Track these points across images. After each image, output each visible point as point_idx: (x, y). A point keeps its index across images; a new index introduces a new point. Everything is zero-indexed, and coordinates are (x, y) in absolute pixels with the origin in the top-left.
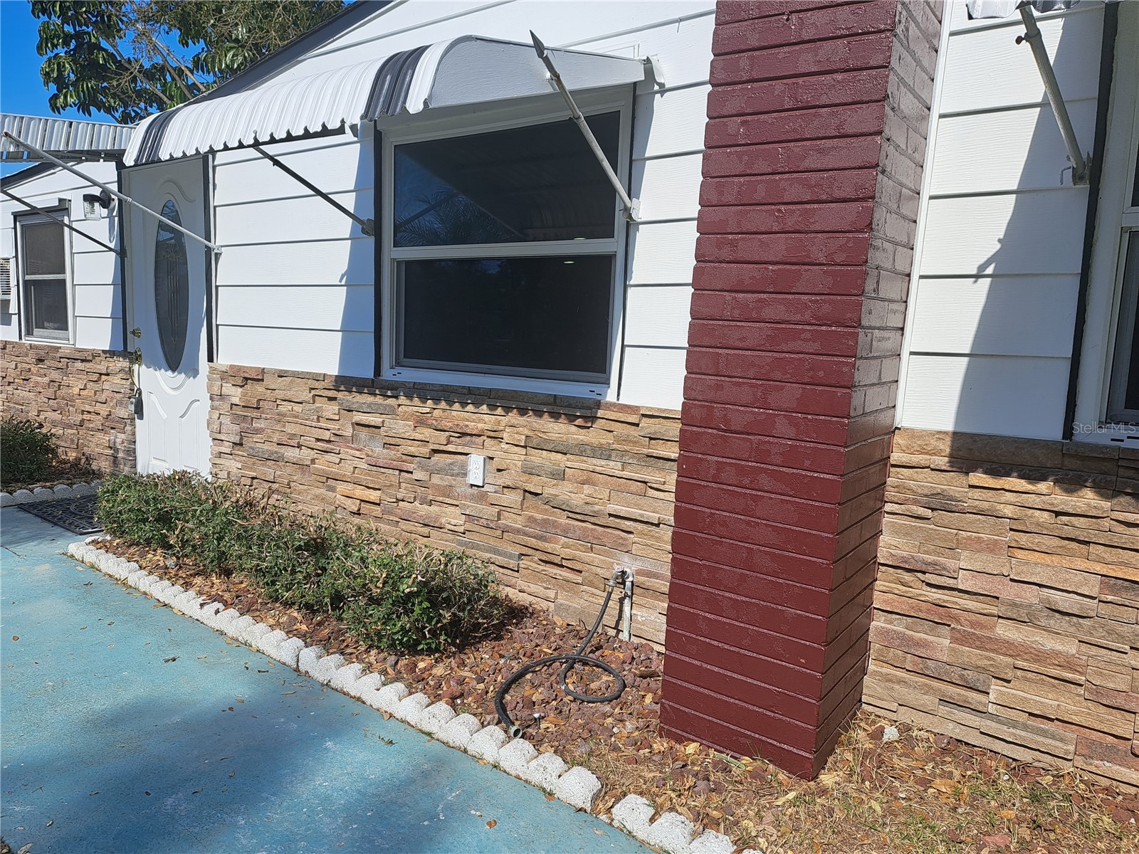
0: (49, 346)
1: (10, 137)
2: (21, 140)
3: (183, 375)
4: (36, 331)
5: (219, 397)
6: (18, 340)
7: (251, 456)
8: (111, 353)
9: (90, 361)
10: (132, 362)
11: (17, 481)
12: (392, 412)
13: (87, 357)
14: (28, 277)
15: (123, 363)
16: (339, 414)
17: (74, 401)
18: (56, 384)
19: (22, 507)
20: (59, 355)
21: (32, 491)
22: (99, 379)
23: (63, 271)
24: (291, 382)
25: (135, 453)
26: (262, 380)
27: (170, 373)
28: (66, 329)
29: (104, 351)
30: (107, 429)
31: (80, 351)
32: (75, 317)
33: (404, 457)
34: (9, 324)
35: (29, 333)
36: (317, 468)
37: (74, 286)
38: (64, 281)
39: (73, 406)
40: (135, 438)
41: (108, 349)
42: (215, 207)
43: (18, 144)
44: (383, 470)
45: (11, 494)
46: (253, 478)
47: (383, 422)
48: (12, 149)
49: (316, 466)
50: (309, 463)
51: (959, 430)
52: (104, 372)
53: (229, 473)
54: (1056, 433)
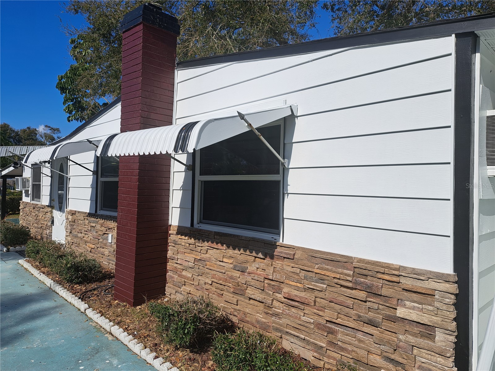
0: (36, 204)
1: (11, 152)
2: (14, 153)
3: (62, 213)
4: (35, 199)
5: (67, 219)
6: (30, 202)
7: (73, 236)
8: (48, 206)
9: (44, 208)
10: (52, 209)
11: (18, 244)
12: (97, 222)
13: (43, 207)
14: (33, 183)
15: (50, 209)
16: (88, 223)
17: (40, 220)
18: (37, 215)
19: (17, 252)
20: (37, 207)
21: (21, 247)
22: (46, 214)
23: (40, 182)
24: (80, 214)
25: (52, 236)
26: (75, 214)
27: (59, 212)
28: (40, 199)
29: (47, 206)
30: (46, 229)
31: (42, 205)
32: (42, 195)
33: (99, 235)
34: (29, 197)
35: (33, 200)
36: (85, 239)
37: (42, 186)
38: (40, 184)
39: (40, 222)
40: (52, 231)
41: (48, 205)
42: (69, 165)
43: (13, 153)
44: (95, 239)
45: (15, 248)
46: (73, 243)
47: (95, 225)
48: (11, 155)
49: (84, 238)
50: (82, 237)
51: (179, 225)
52: (46, 212)
53: (68, 241)
54: (189, 225)
